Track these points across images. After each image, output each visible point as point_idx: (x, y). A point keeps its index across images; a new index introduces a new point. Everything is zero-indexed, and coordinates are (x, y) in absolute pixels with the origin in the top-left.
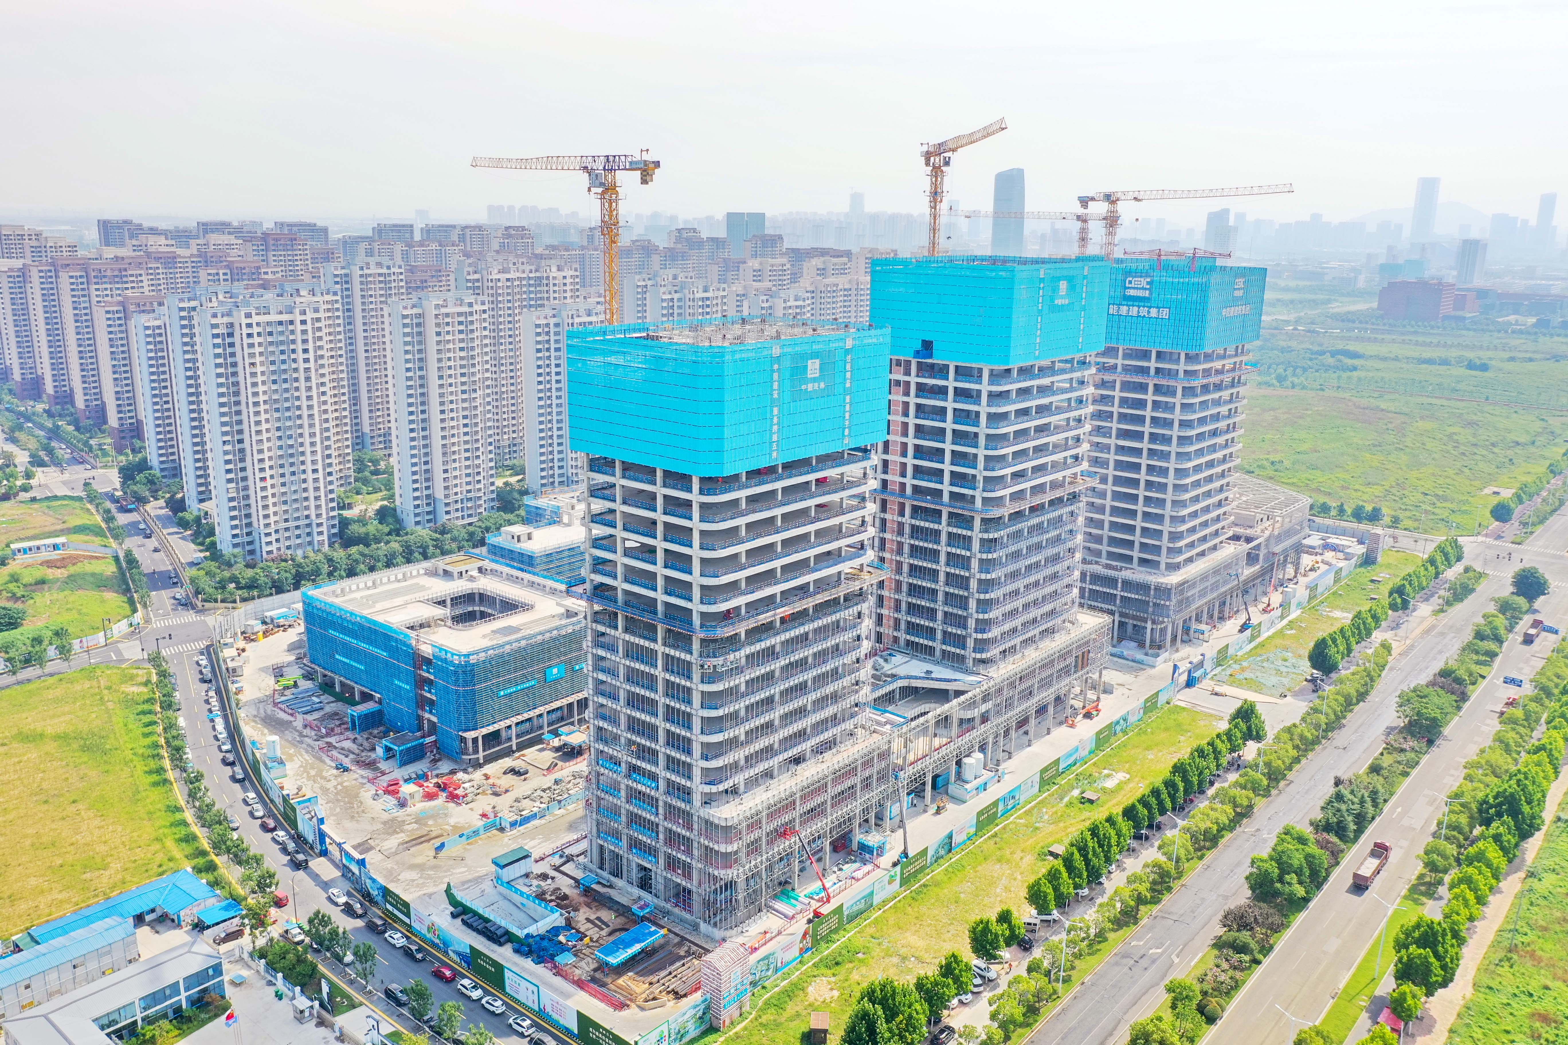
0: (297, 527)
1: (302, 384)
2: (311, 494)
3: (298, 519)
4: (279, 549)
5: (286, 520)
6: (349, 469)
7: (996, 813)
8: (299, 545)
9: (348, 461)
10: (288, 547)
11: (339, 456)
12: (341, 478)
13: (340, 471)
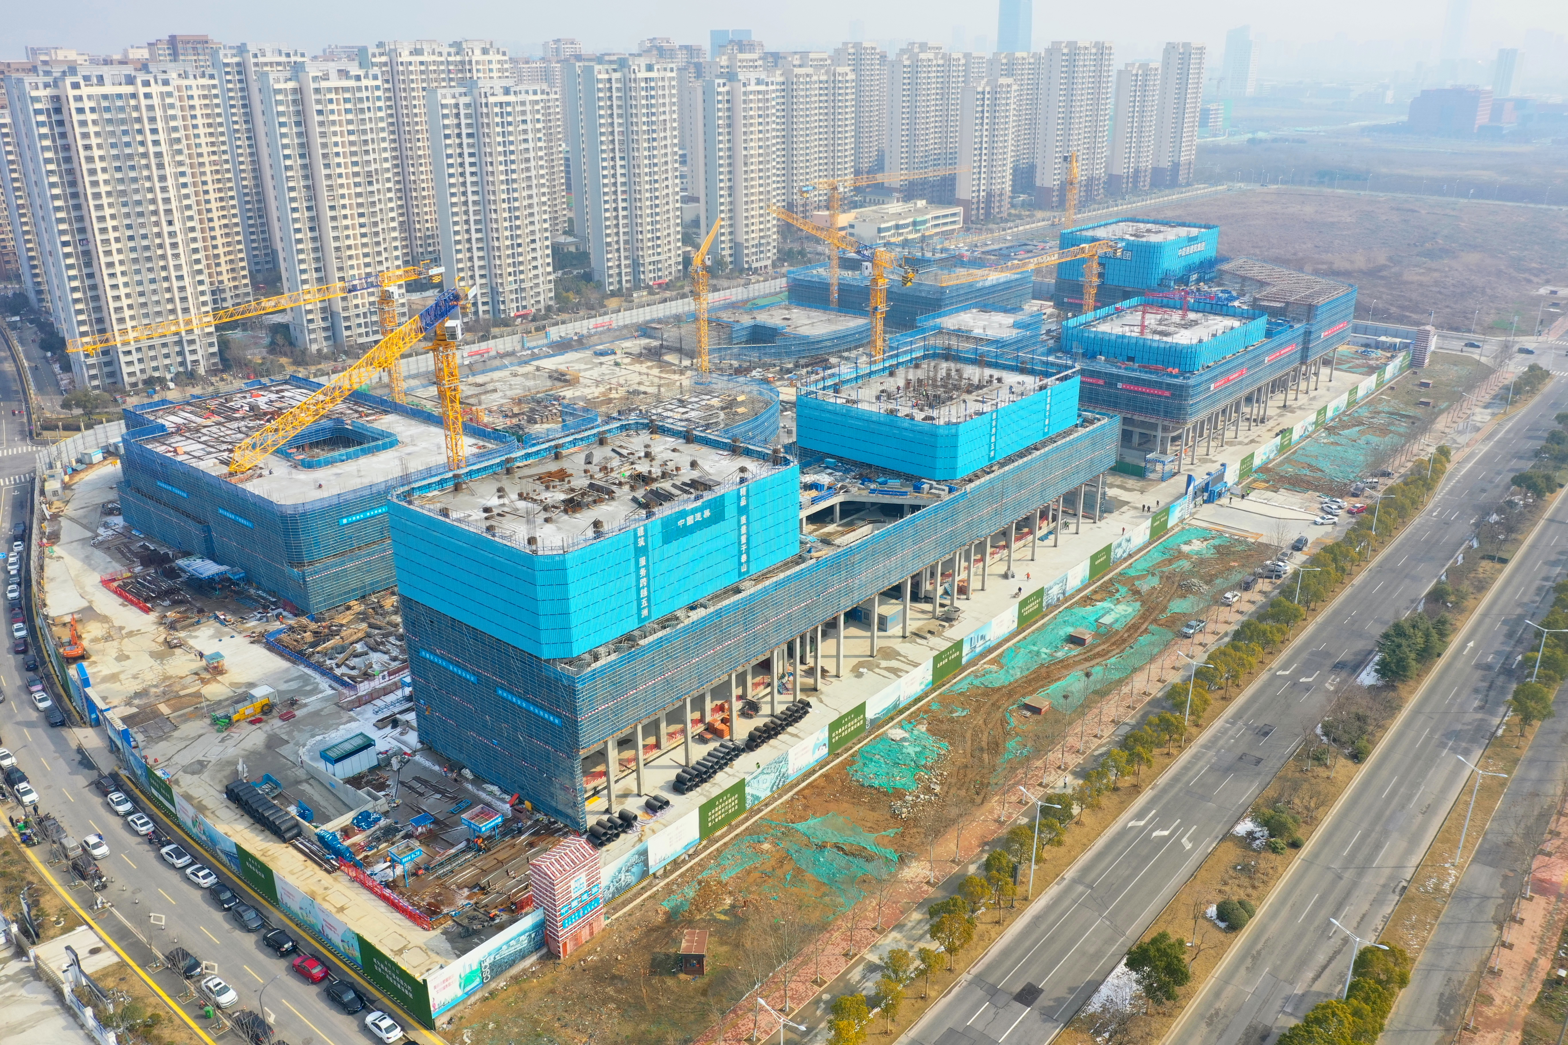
0: (164, 345)
3: (163, 335)
4: (143, 370)
5: (149, 337)
6: (246, 285)
7: (960, 657)
8: (167, 367)
9: (244, 277)
10: (156, 369)
11: (233, 270)
12: (237, 296)
13: (236, 287)
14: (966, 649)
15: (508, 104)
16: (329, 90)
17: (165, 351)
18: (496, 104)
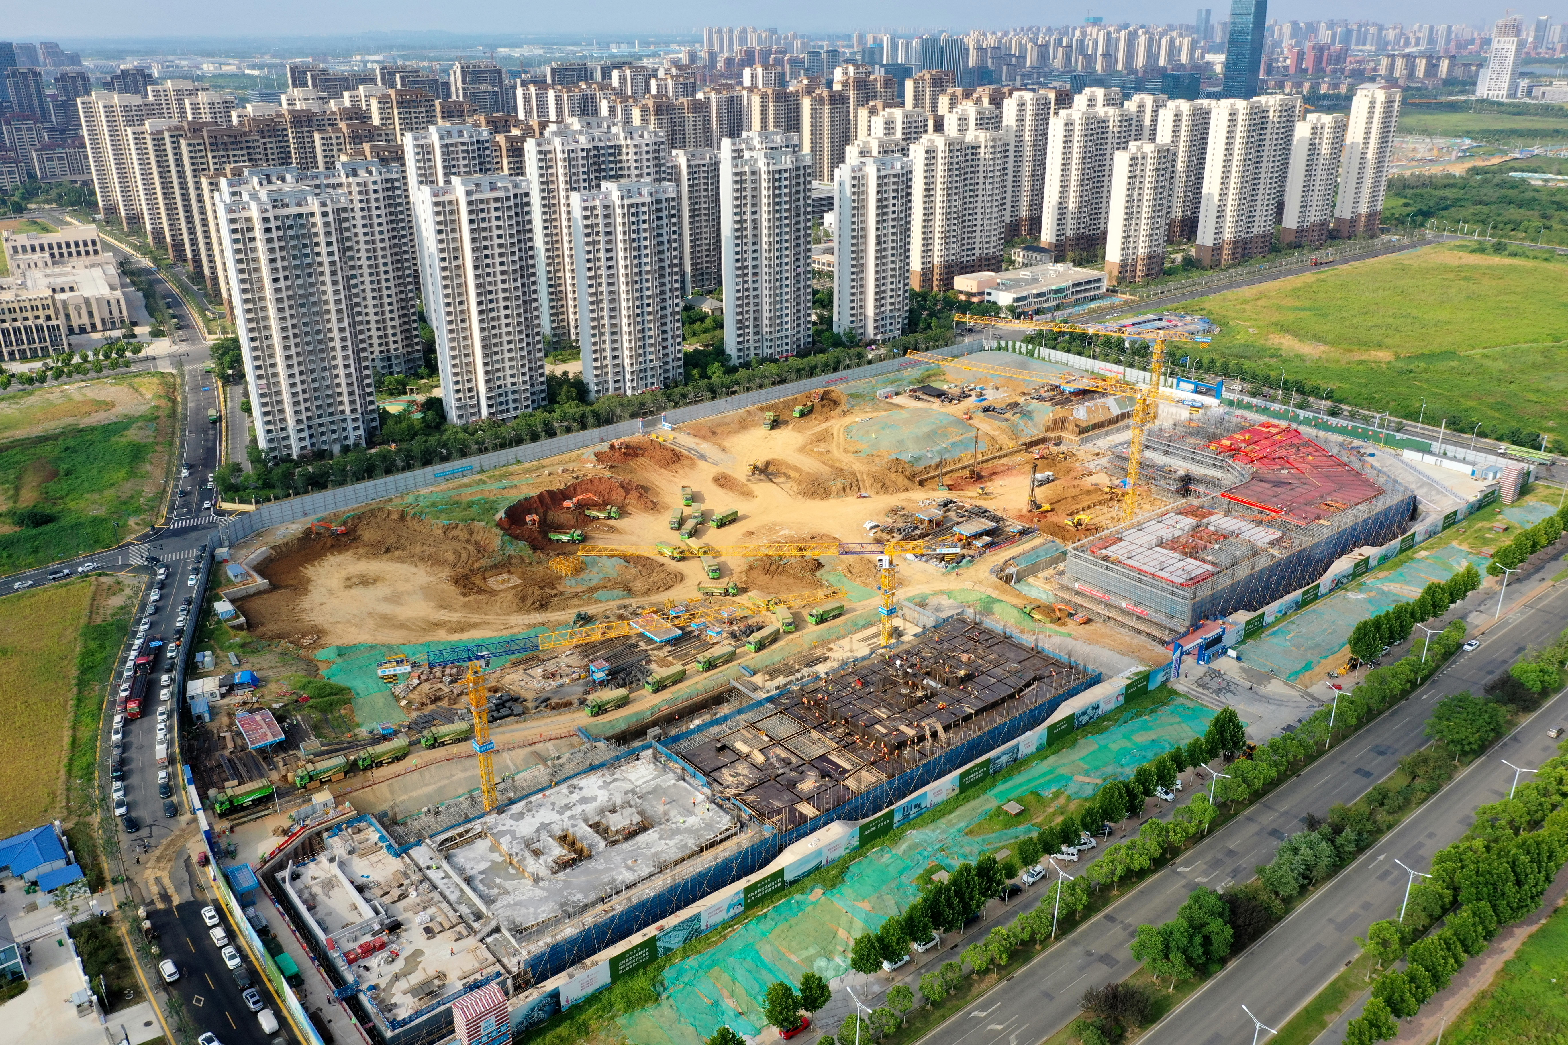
0: (332, 423)
1: (328, 278)
2: (344, 389)
3: (331, 414)
4: (312, 445)
5: (320, 416)
11: (407, 338)
15: (643, 204)
18: (632, 206)
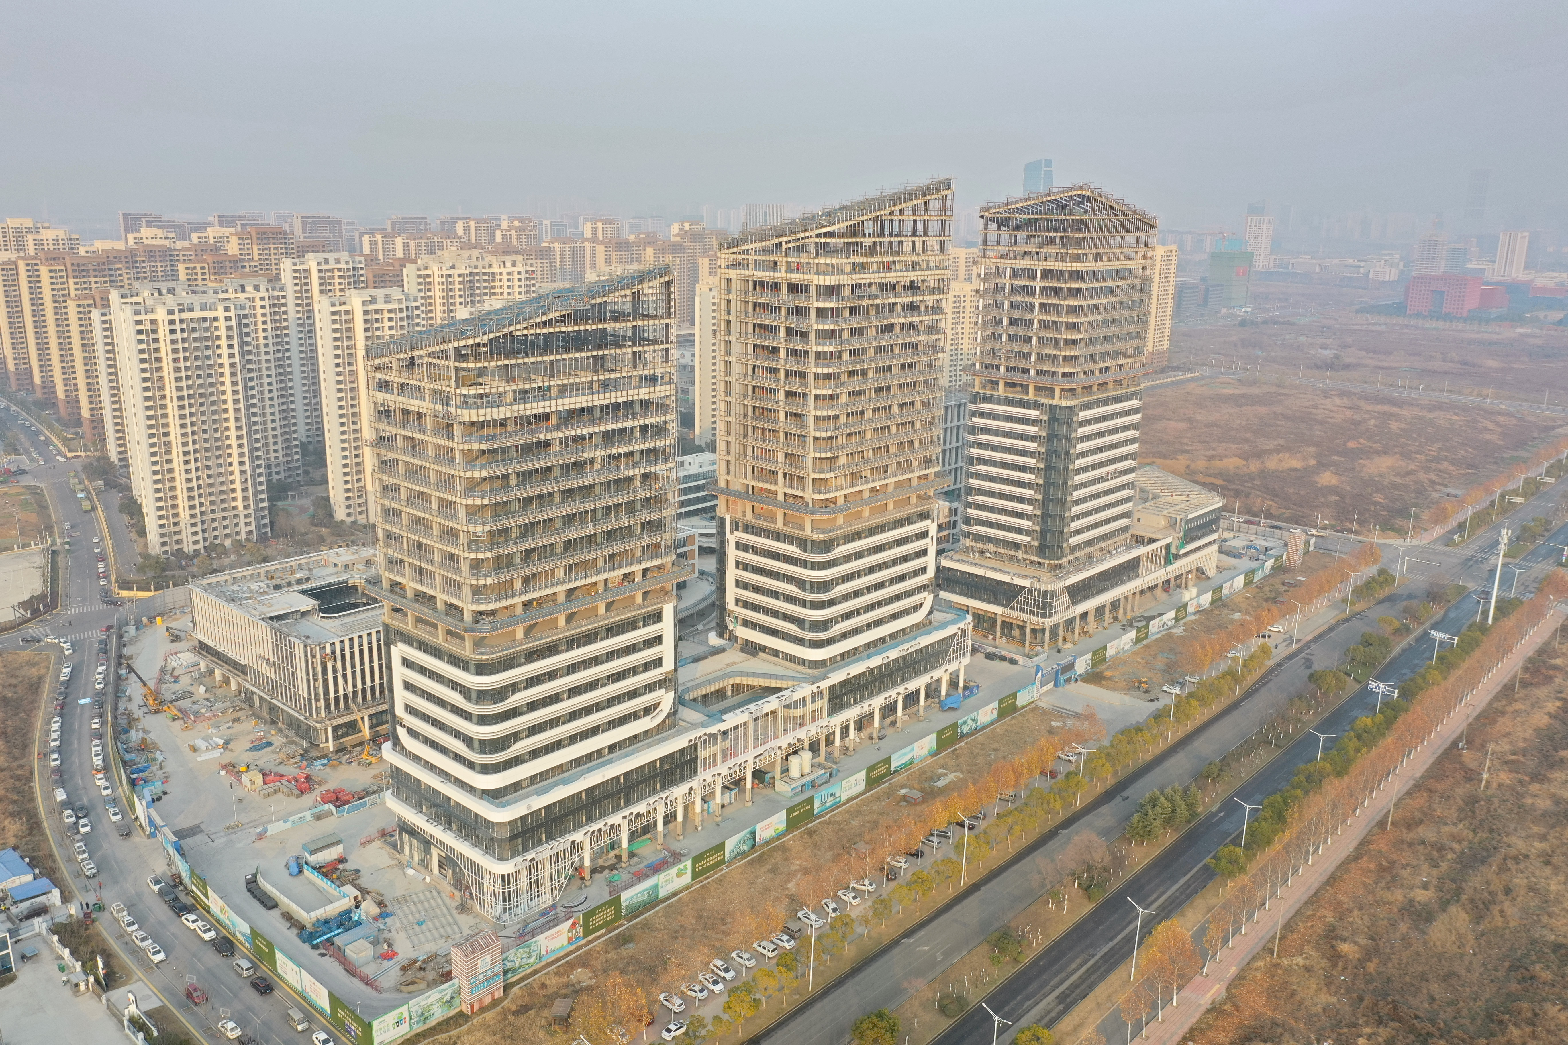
0: (225, 518)
2: (238, 486)
3: (224, 510)
4: (204, 539)
5: (213, 511)
6: (297, 460)
7: (812, 809)
8: (226, 536)
9: (296, 453)
10: (216, 537)
11: (287, 448)
12: (289, 469)
13: (288, 462)
14: (817, 803)
16: (376, 312)
17: (226, 523)
